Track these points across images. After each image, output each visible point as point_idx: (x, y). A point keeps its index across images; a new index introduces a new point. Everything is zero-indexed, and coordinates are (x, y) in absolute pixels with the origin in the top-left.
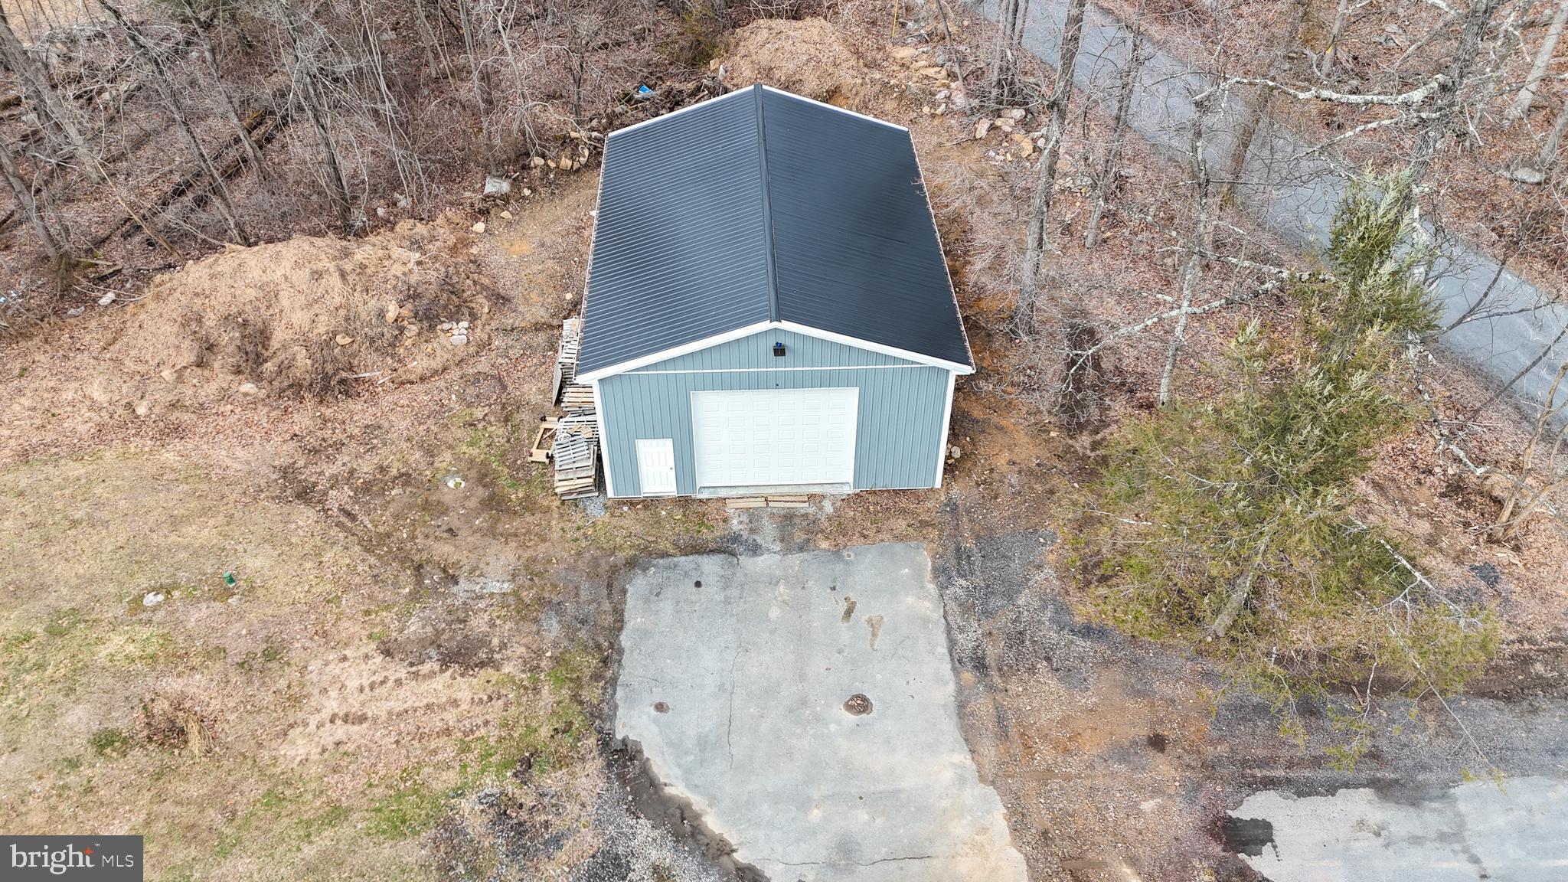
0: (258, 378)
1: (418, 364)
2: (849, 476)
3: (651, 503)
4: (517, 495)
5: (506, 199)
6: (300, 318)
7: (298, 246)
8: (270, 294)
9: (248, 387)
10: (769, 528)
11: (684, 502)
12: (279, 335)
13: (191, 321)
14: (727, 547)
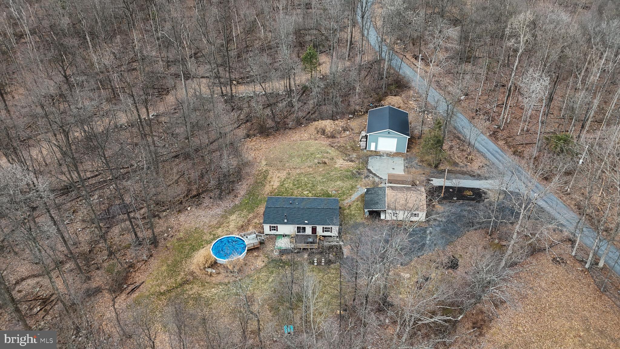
0: (324, 135)
1: (343, 135)
2: (395, 150)
3: (371, 151)
4: (356, 149)
5: (352, 118)
6: (329, 129)
7: (328, 121)
8: (326, 126)
9: (323, 136)
10: (385, 154)
11: (375, 151)
12: (326, 131)
13: (316, 128)
14: (380, 156)
